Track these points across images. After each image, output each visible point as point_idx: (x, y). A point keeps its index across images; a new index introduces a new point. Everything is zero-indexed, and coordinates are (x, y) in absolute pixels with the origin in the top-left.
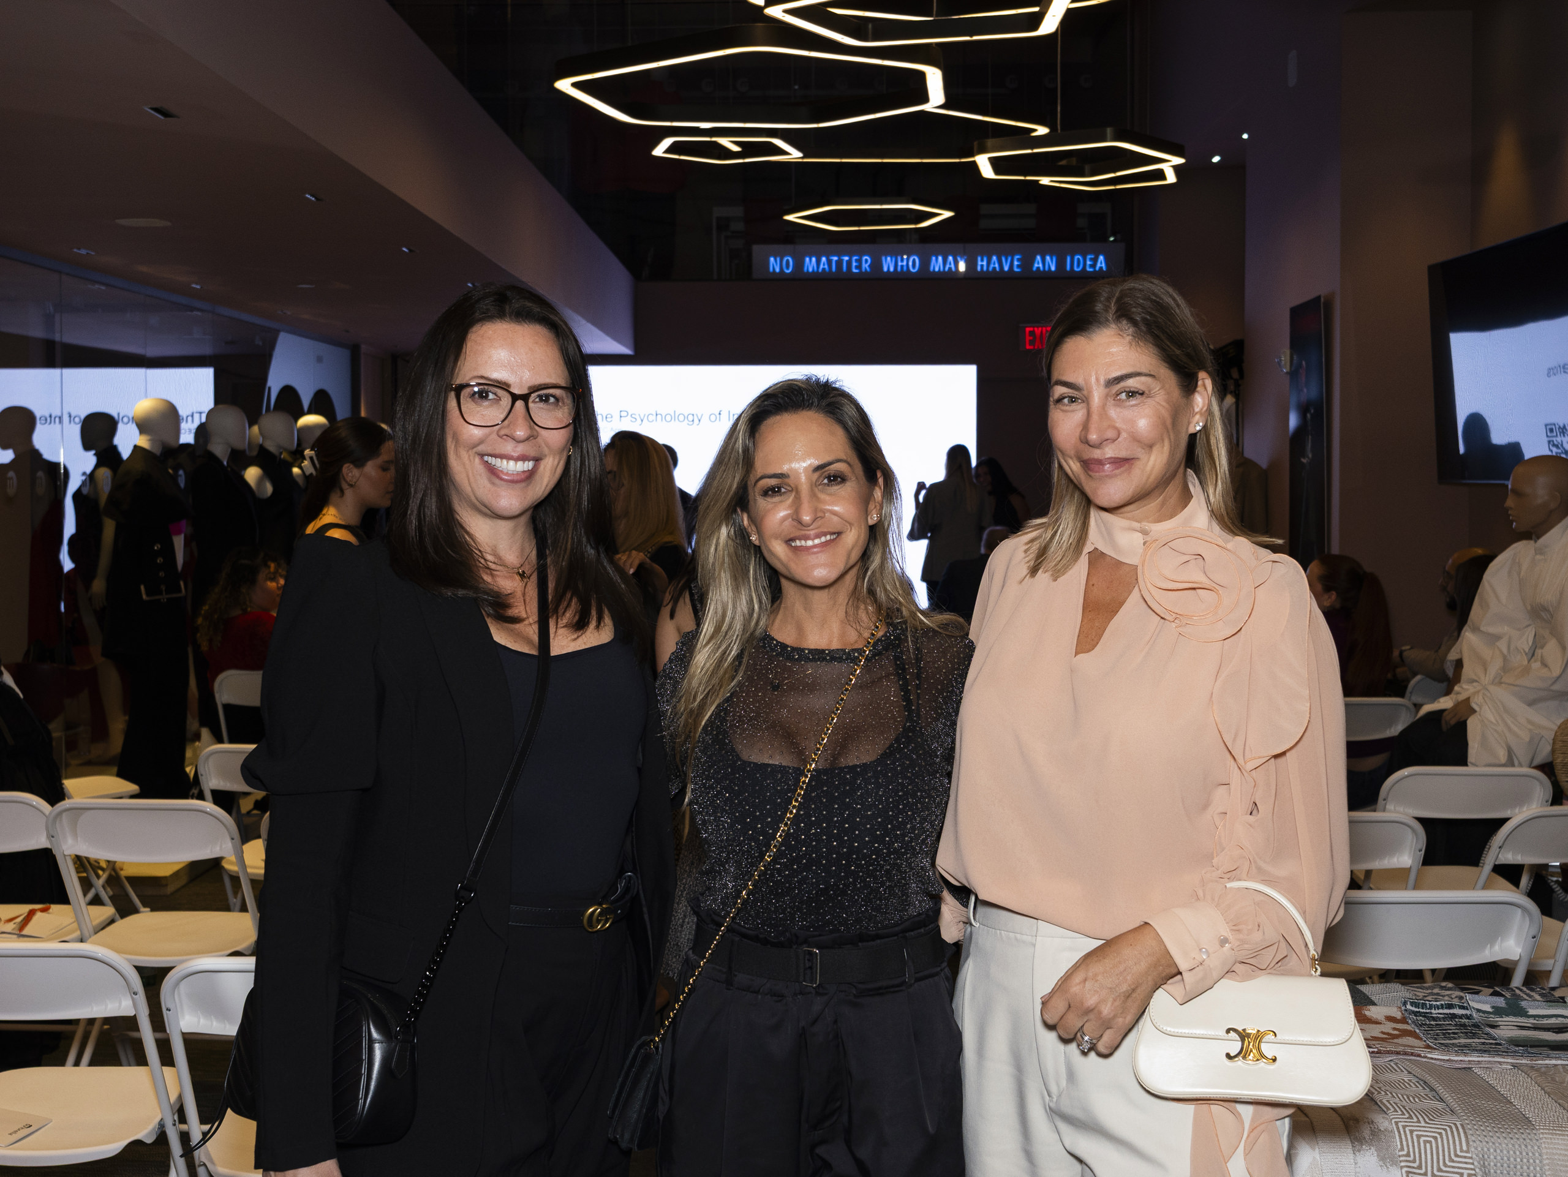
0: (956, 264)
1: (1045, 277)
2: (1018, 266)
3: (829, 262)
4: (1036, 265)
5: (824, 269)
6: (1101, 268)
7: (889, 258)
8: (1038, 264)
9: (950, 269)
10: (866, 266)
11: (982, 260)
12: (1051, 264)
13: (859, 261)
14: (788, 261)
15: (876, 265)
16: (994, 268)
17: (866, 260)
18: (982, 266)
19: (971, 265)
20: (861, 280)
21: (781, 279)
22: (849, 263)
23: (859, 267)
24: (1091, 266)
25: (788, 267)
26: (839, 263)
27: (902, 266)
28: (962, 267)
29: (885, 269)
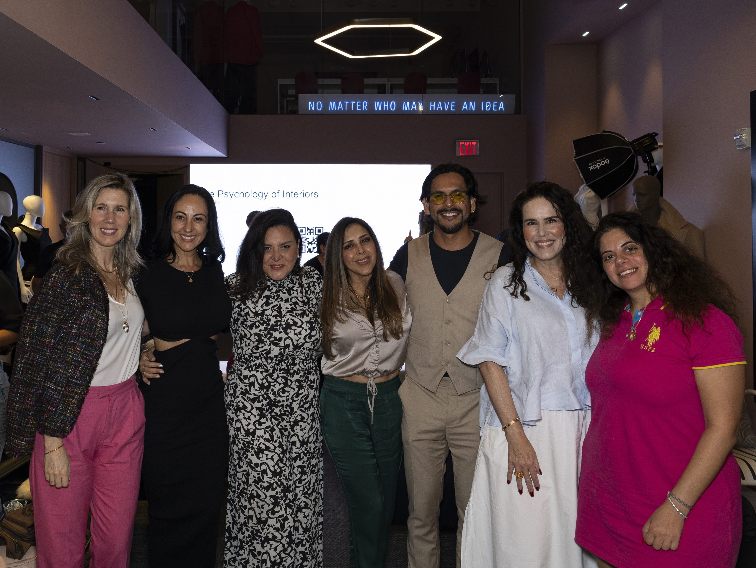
0: (418, 106)
1: (469, 114)
2: (453, 108)
3: (344, 105)
4: (464, 107)
5: (340, 109)
6: (501, 109)
7: (378, 102)
9: (414, 109)
10: (365, 107)
11: (433, 104)
12: (473, 107)
13: (361, 104)
14: (319, 103)
15: (371, 106)
16: (440, 109)
17: (365, 104)
18: (432, 107)
19: (426, 106)
20: (362, 115)
21: (315, 114)
22: (355, 105)
23: (361, 107)
24: (495, 108)
25: (319, 107)
26: (349, 105)
27: (386, 107)
28: (421, 108)
29: (376, 109)
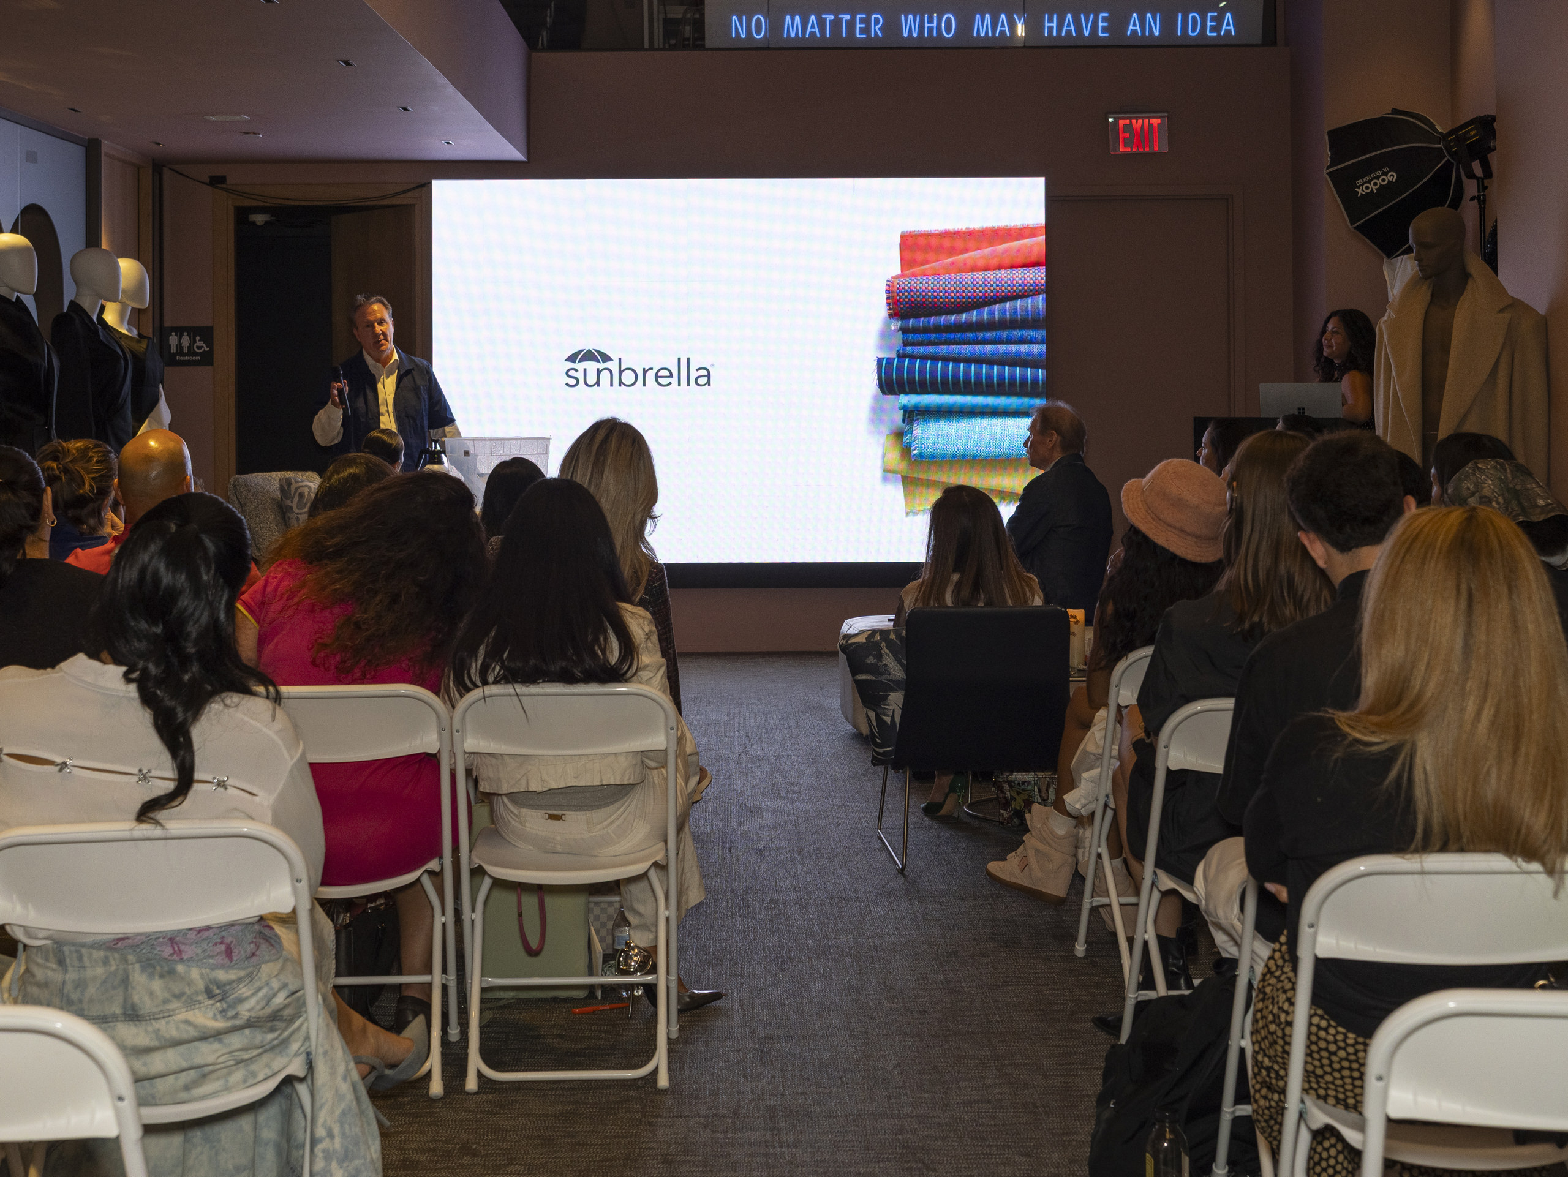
0: (1012, 26)
1: (1144, 46)
2: (1104, 29)
3: (821, 23)
4: (1131, 27)
5: (813, 34)
6: (1227, 31)
7: (910, 17)
8: (1134, 25)
9: (1002, 33)
10: (876, 30)
11: (1051, 20)
12: (1154, 26)
13: (866, 21)
14: (758, 20)
15: (892, 26)
16: (1069, 32)
17: (877, 20)
18: (1050, 29)
19: (1033, 26)
20: (869, 49)
21: (748, 49)
22: (851, 24)
23: (866, 30)
24: (1212, 30)
25: (758, 30)
26: (836, 24)
27: (930, 29)
28: (1020, 30)
29: (906, 35)
